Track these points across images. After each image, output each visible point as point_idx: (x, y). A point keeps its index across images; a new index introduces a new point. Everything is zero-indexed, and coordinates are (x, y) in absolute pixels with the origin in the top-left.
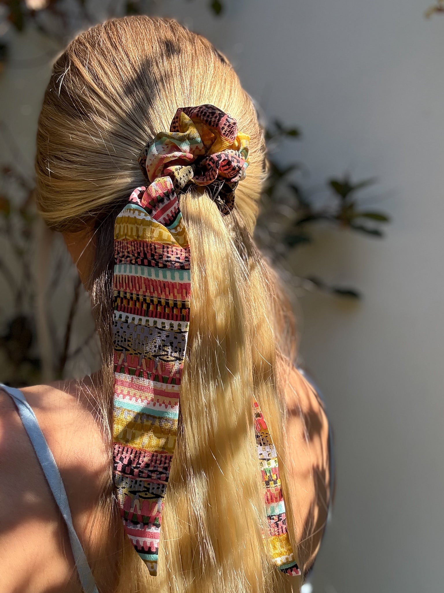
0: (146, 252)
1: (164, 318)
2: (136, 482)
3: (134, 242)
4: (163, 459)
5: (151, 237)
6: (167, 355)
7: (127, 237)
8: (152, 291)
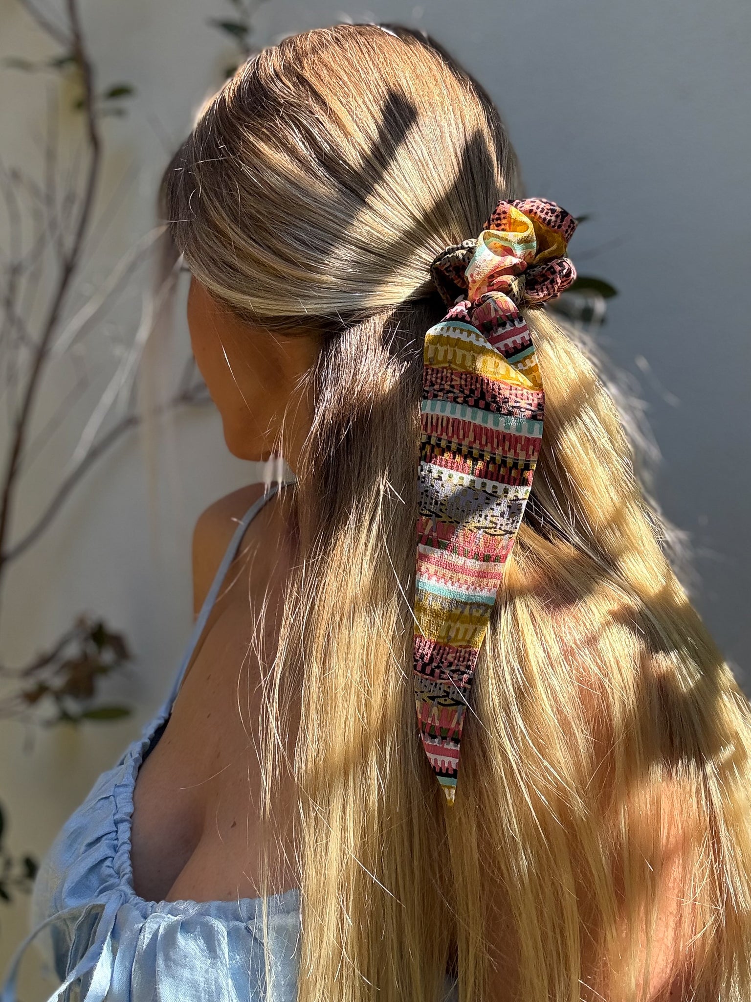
0: (485, 391)
1: (497, 480)
2: (436, 684)
3: (466, 375)
4: (467, 655)
5: (495, 373)
6: (495, 528)
7: (453, 366)
8: (484, 442)
